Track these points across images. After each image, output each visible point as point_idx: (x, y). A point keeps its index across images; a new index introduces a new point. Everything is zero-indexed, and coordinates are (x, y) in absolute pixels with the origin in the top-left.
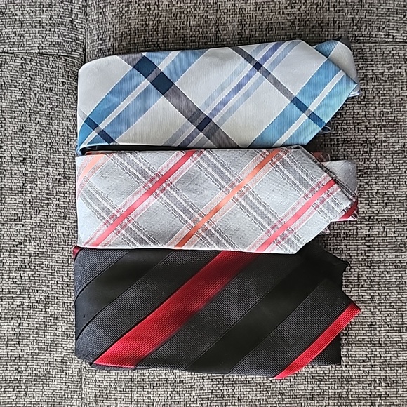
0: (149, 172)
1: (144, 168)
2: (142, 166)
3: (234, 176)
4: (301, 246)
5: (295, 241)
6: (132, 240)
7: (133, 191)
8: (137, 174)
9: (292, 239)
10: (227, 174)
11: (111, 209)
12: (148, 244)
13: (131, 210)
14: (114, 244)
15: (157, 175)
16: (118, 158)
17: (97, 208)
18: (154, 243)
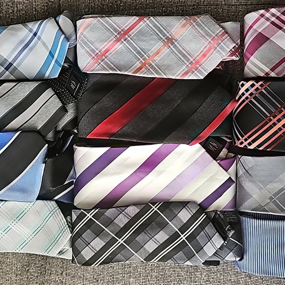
0: (118, 28)
1: (115, 26)
2: (114, 24)
3: (168, 33)
4: (207, 74)
5: (203, 71)
6: (107, 68)
7: (108, 39)
8: (111, 30)
9: (201, 69)
10: (164, 31)
11: (96, 50)
12: (116, 71)
13: (107, 51)
14: (97, 71)
15: (122, 30)
16: (100, 20)
17: (88, 50)
18: (120, 70)
